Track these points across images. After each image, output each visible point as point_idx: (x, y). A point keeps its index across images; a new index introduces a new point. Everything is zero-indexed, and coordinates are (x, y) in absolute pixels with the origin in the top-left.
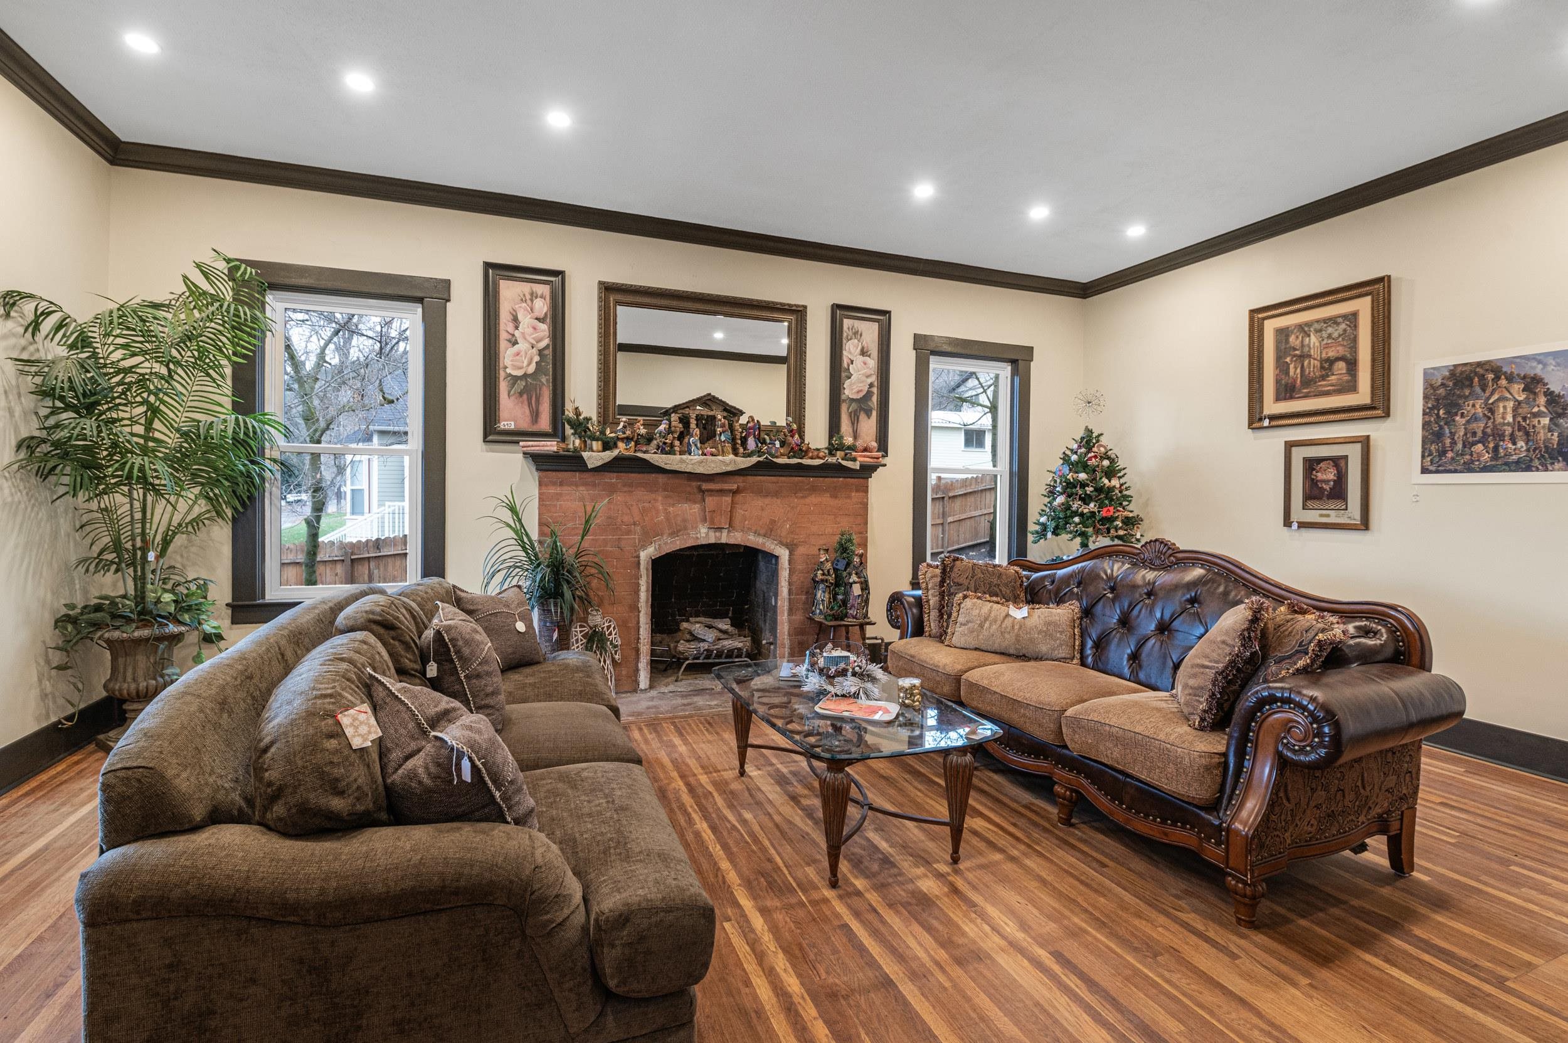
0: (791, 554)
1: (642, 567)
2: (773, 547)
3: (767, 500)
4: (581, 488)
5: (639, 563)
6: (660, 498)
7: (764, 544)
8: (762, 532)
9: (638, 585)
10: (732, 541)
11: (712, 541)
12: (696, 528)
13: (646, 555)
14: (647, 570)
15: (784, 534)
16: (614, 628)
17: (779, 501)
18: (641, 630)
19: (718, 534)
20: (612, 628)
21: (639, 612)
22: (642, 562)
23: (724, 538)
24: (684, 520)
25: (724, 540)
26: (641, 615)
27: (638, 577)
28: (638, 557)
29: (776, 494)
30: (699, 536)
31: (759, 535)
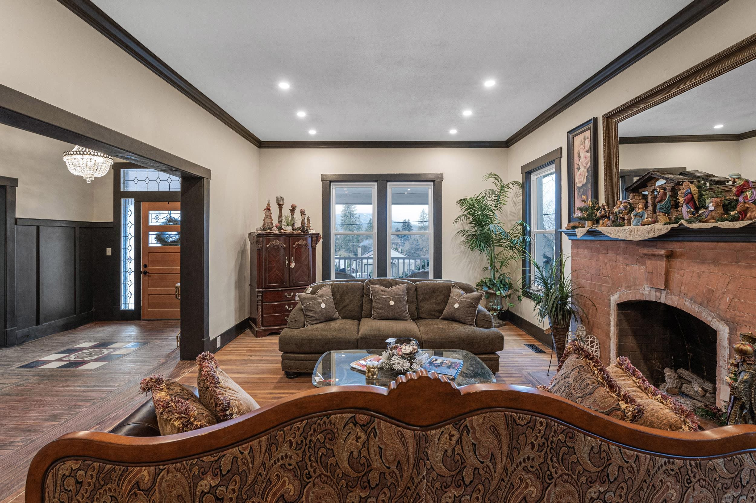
0: (731, 333)
1: (611, 308)
2: (709, 319)
3: (704, 268)
4: (586, 250)
5: (610, 305)
6: (621, 259)
7: (700, 313)
8: (699, 300)
9: (610, 320)
10: (669, 303)
11: (653, 299)
12: (642, 285)
13: (615, 299)
14: (614, 311)
15: (723, 307)
16: (597, 344)
17: (717, 270)
18: (611, 353)
19: (658, 294)
20: (595, 344)
21: (610, 340)
22: (611, 304)
23: (664, 299)
24: (635, 278)
25: (662, 301)
26: (612, 341)
27: (609, 315)
28: (610, 300)
29: (714, 261)
30: (644, 292)
31: (695, 302)
